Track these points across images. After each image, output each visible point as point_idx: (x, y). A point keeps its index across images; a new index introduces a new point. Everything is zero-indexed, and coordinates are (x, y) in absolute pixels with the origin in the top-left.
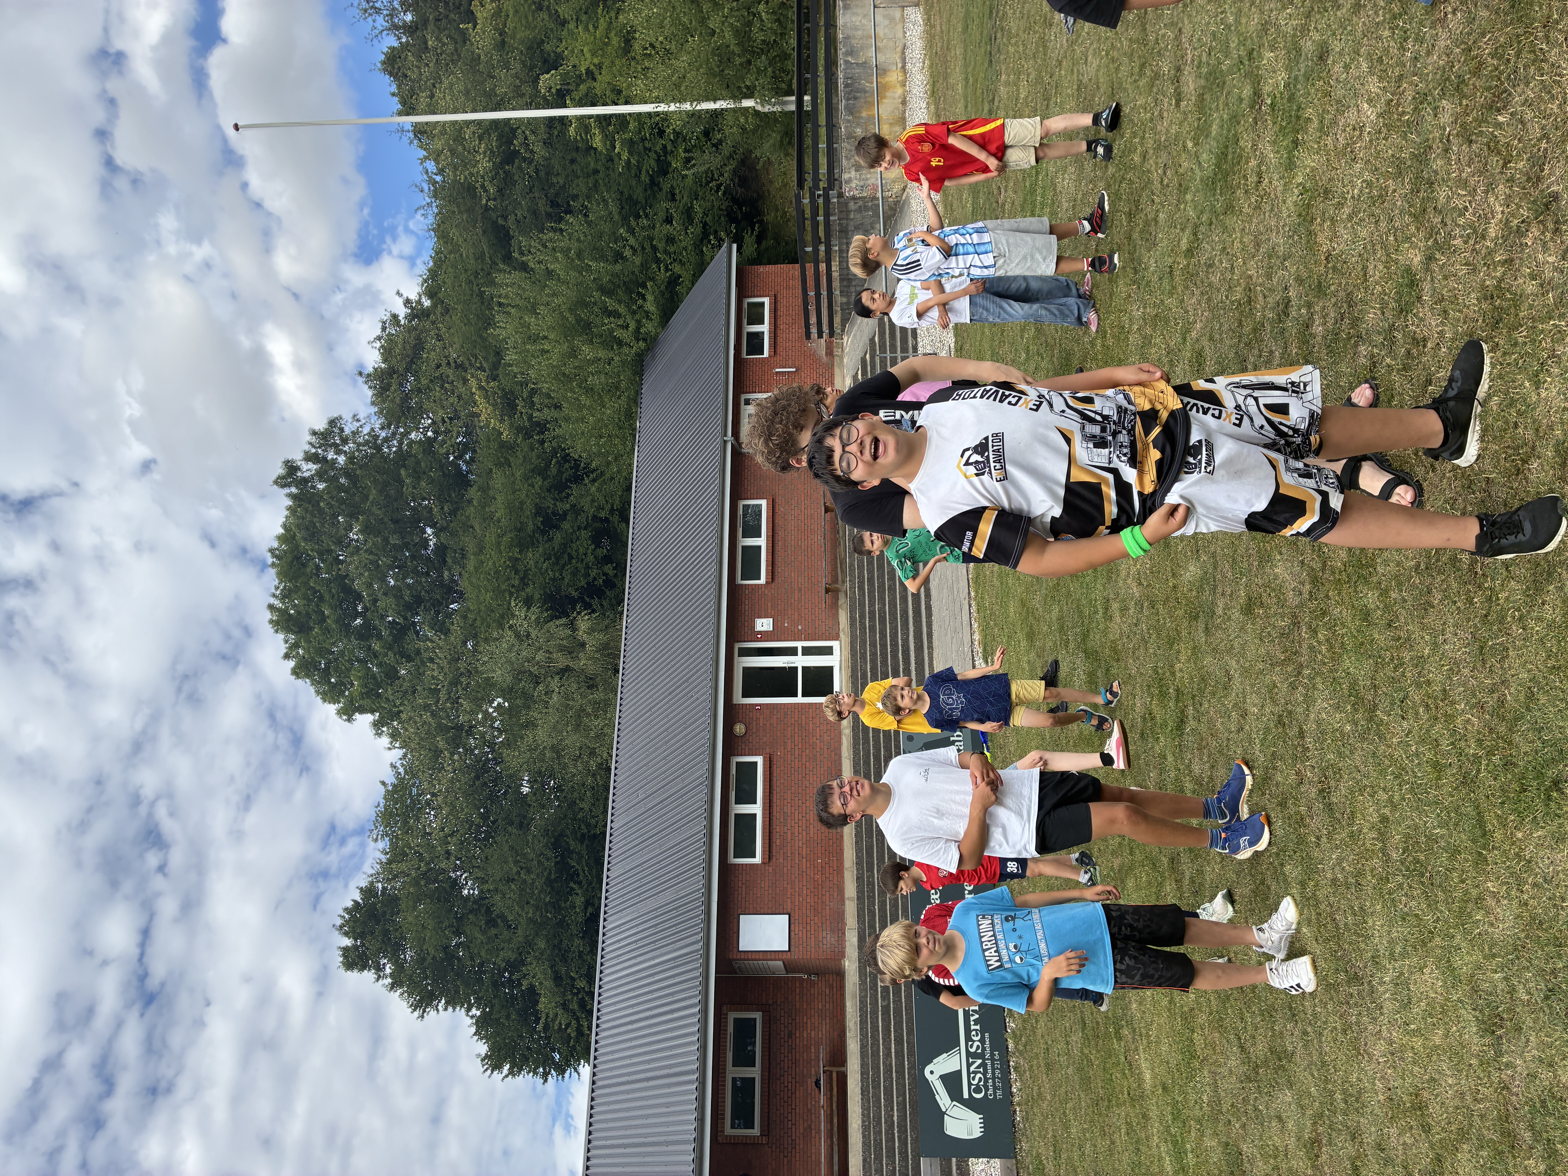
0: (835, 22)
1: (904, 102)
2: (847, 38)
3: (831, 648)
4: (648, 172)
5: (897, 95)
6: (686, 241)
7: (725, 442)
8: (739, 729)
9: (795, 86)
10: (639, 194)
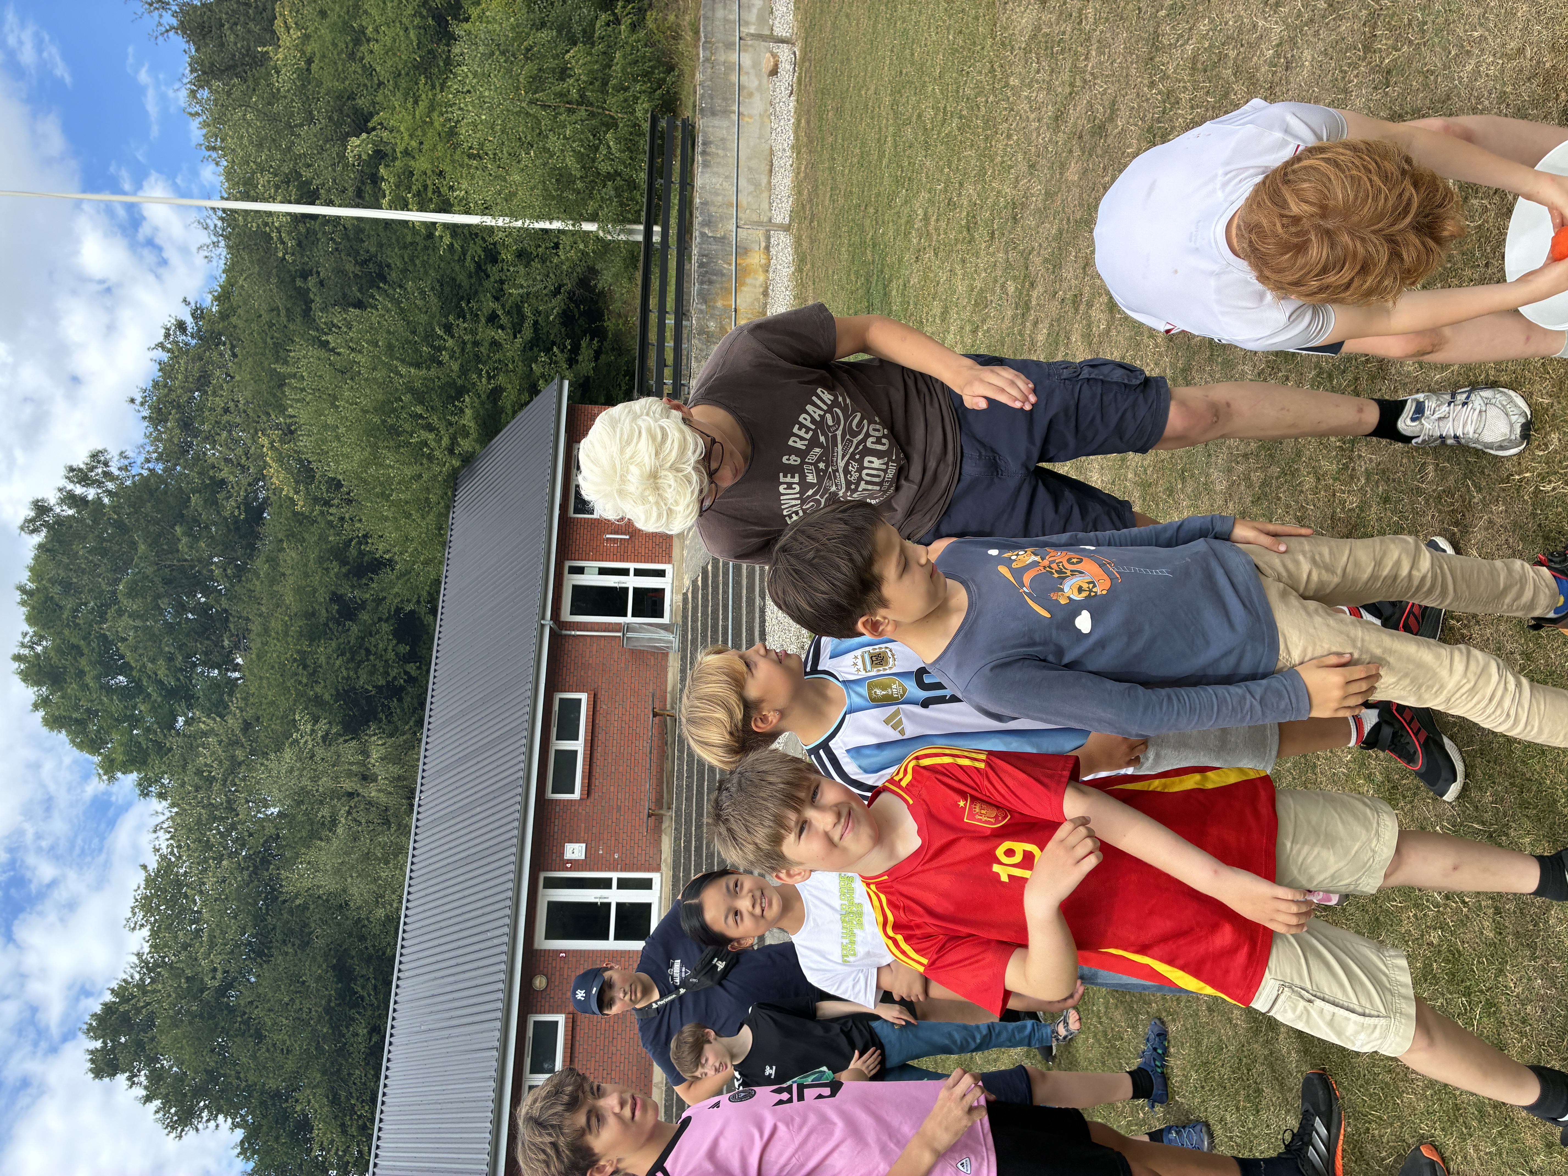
0: (693, 180)
1: (765, 294)
2: (705, 204)
3: (651, 880)
4: (473, 258)
5: (758, 283)
6: (513, 348)
7: (543, 626)
8: (540, 982)
9: (643, 218)
10: (462, 278)
